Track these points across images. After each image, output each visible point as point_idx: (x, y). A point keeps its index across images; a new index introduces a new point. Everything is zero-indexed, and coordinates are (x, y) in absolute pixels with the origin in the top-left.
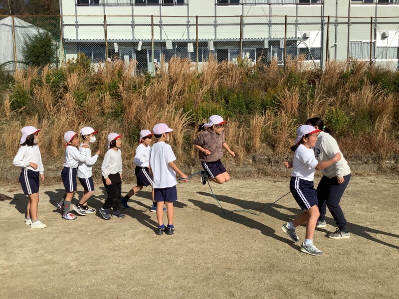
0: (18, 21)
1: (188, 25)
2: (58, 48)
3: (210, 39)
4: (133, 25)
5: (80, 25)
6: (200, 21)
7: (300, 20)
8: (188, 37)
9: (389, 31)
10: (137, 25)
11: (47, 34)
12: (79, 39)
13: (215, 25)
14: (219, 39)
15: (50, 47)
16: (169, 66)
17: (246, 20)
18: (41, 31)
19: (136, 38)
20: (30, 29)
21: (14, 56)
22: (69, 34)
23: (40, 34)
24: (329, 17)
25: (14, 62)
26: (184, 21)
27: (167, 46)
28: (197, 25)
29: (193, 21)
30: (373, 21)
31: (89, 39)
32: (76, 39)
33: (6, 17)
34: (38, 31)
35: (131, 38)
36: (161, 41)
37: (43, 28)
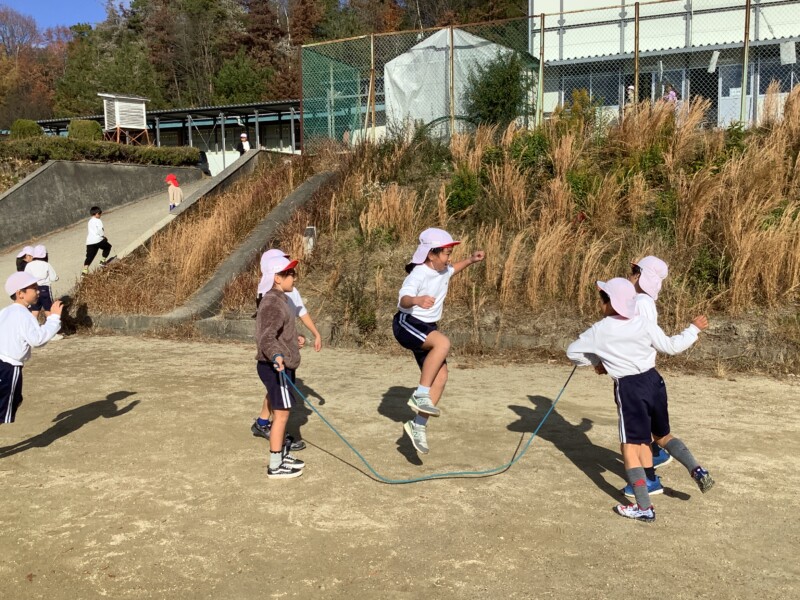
0: (462, 37)
10: (696, 12)
12: (565, 58)
15: (518, 82)
19: (693, 43)
20: (481, 49)
23: (500, 58)
27: (782, 56)
32: (558, 59)
35: (682, 46)
36: (758, 44)
37: (507, 47)
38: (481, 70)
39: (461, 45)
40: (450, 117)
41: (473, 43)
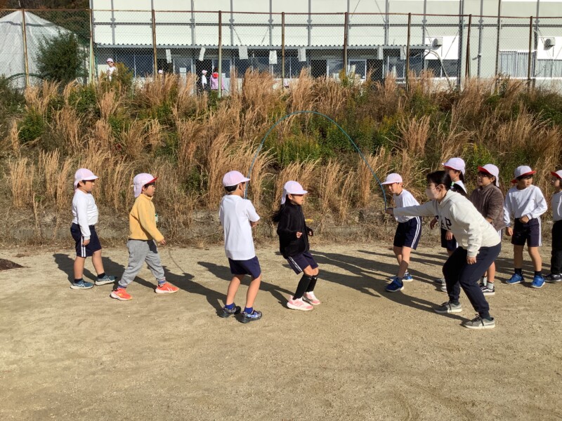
0: (30, 18)
1: (271, 25)
2: (86, 56)
3: (302, 45)
4: (192, 24)
5: (118, 24)
6: (288, 19)
7: (430, 20)
8: (270, 42)
10: (198, 24)
11: (72, 36)
12: (116, 43)
13: (309, 26)
14: (315, 45)
15: (76, 54)
16: (244, 85)
17: (352, 20)
18: (63, 31)
19: (197, 43)
20: (47, 28)
21: (25, 67)
22: (102, 36)
23: (61, 36)
24: (470, 16)
25: (24, 75)
26: (265, 19)
27: (240, 55)
28: (283, 25)
29: (277, 19)
30: (534, 23)
31: (130, 44)
32: (111, 43)
33: (14, 11)
35: (190, 44)
36: (232, 48)
37: (66, 28)
38: (47, 43)
39: (31, 23)
40: (25, 74)
41: (40, 23)
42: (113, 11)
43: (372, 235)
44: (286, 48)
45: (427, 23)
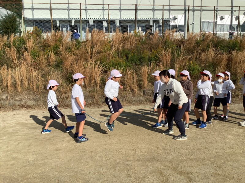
1: (103, 10)
2: (20, 23)
3: (117, 19)
4: (68, 9)
5: (35, 9)
6: (111, 7)
7: (172, 8)
8: (103, 17)
9: (225, 15)
10: (71, 9)
11: (13, 15)
12: (34, 18)
13: (120, 10)
14: (123, 19)
15: (16, 23)
16: (92, 36)
17: (139, 8)
18: (9, 12)
19: (70, 17)
22: (28, 14)
23: (9, 14)
24: (189, 6)
26: (101, 7)
27: (90, 23)
28: (108, 10)
29: (106, 7)
30: (216, 9)
31: (41, 18)
32: (32, 18)
34: (8, 13)
35: (67, 18)
36: (86, 20)
37: (11, 11)
38: (3, 18)
42: (32, 3)
43: (149, 101)
44: (110, 20)
45: (171, 9)
